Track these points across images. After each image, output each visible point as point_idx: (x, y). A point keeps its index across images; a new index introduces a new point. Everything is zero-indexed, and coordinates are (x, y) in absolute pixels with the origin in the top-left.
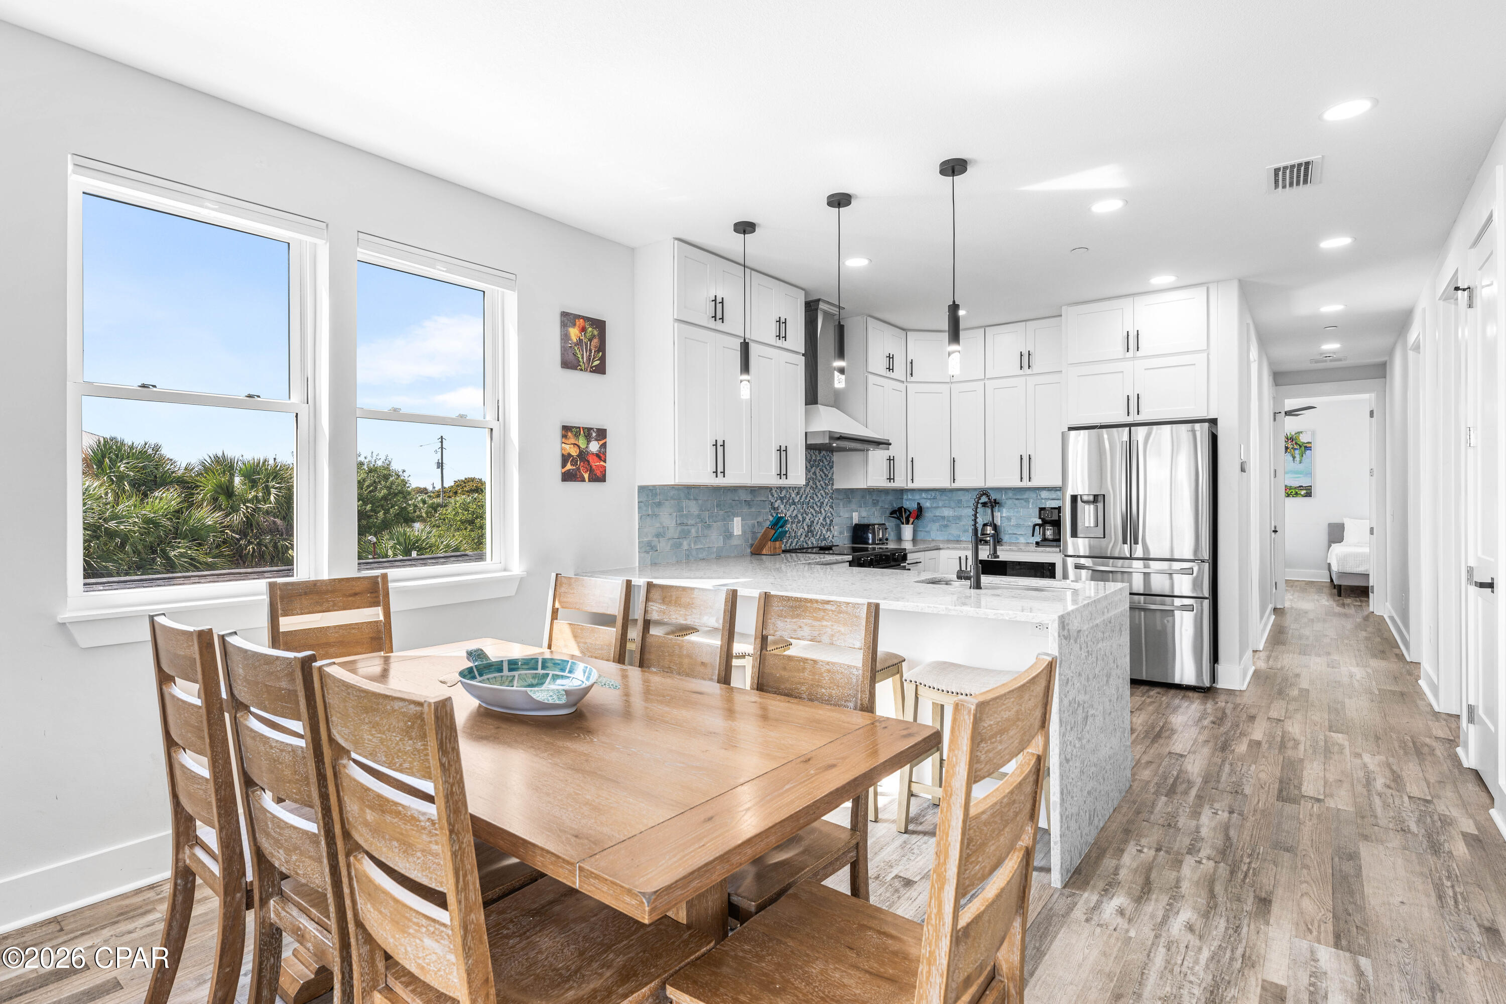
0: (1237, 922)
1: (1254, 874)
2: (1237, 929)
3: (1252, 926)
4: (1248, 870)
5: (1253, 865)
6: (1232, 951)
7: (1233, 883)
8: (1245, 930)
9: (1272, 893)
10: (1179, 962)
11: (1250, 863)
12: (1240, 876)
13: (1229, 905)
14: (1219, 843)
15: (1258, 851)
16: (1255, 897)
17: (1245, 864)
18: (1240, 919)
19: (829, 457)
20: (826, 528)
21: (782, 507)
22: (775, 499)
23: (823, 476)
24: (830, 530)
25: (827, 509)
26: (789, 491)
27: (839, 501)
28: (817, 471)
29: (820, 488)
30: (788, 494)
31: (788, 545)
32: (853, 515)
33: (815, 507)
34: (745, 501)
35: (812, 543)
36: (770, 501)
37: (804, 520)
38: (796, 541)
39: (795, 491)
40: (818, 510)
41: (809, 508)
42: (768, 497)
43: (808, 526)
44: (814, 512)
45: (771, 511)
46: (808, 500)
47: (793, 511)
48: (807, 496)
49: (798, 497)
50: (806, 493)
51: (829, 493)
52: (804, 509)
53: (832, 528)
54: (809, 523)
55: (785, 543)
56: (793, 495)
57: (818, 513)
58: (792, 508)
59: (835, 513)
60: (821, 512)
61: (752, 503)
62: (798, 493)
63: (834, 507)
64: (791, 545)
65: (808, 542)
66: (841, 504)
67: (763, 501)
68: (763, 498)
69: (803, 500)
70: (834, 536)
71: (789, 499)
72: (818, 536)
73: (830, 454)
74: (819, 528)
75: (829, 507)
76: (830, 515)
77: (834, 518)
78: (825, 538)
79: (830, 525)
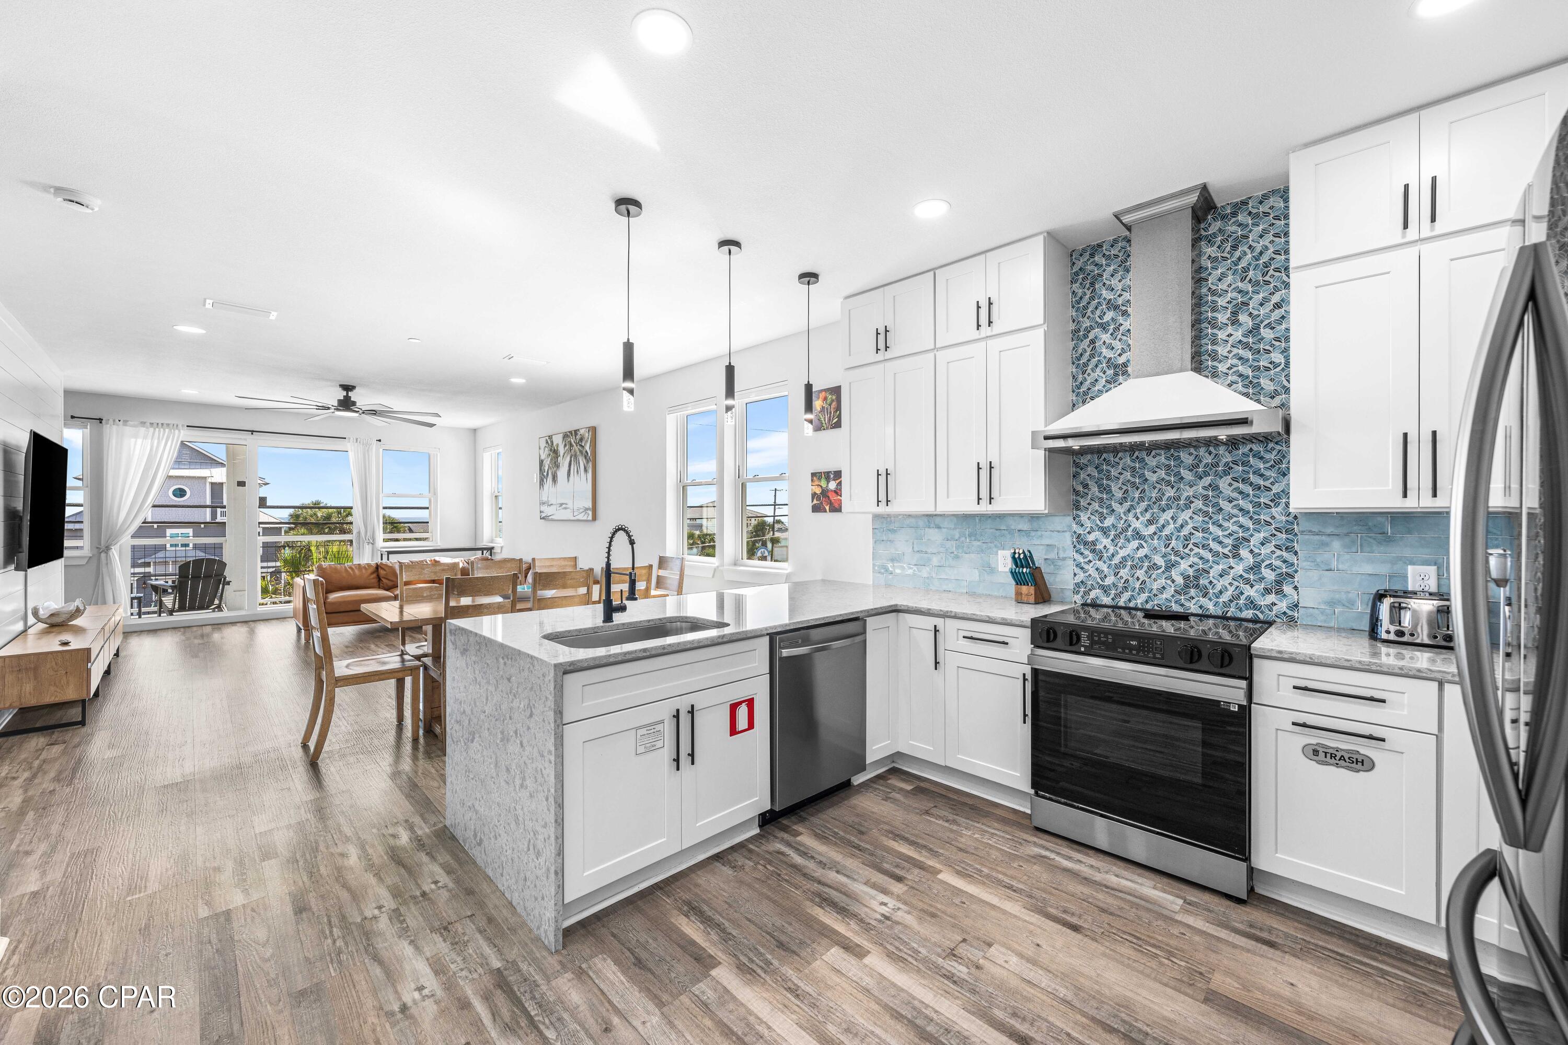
0: (313, 879)
1: (323, 932)
2: (311, 875)
3: (301, 883)
4: (331, 932)
5: (329, 941)
6: (306, 860)
7: (337, 908)
8: (305, 878)
9: (297, 923)
10: (334, 835)
11: (334, 942)
12: (335, 920)
13: (328, 887)
14: (380, 945)
15: (335, 965)
16: (310, 909)
17: (339, 937)
18: (313, 882)
19: (1275, 453)
20: (1260, 587)
21: (1106, 542)
22: (1088, 529)
23: (1249, 490)
24: (1279, 592)
25: (1265, 551)
26: (1124, 518)
27: (1324, 538)
28: (1223, 484)
29: (1235, 511)
30: (1122, 522)
31: (1123, 600)
32: (1406, 570)
33: (1214, 546)
34: (1019, 531)
35: (1201, 607)
36: (1075, 532)
37: (1170, 566)
38: (1144, 596)
39: (1141, 519)
40: (1226, 551)
41: (1191, 546)
42: (1070, 526)
43: (1186, 578)
44: (1208, 555)
45: (1078, 546)
46: (1185, 531)
47: (1138, 549)
48: (1182, 526)
49: (1152, 529)
50: (1180, 522)
51: (1272, 522)
52: (1171, 547)
53: (1287, 589)
54: (1191, 572)
55: (1112, 596)
56: (1136, 524)
57: (1226, 556)
58: (1135, 544)
59: (1306, 560)
60: (1236, 556)
61: (1033, 534)
62: (1150, 522)
63: (1297, 547)
64: (1130, 600)
65: (1187, 604)
66: (1336, 545)
67: (1059, 532)
68: (1059, 528)
69: (1167, 531)
70: (1296, 606)
71: (1125, 530)
72: (1225, 598)
73: (1278, 447)
74: (1231, 584)
75: (1274, 549)
76: (1278, 563)
77: (1296, 571)
78: (1252, 604)
79: (1279, 583)
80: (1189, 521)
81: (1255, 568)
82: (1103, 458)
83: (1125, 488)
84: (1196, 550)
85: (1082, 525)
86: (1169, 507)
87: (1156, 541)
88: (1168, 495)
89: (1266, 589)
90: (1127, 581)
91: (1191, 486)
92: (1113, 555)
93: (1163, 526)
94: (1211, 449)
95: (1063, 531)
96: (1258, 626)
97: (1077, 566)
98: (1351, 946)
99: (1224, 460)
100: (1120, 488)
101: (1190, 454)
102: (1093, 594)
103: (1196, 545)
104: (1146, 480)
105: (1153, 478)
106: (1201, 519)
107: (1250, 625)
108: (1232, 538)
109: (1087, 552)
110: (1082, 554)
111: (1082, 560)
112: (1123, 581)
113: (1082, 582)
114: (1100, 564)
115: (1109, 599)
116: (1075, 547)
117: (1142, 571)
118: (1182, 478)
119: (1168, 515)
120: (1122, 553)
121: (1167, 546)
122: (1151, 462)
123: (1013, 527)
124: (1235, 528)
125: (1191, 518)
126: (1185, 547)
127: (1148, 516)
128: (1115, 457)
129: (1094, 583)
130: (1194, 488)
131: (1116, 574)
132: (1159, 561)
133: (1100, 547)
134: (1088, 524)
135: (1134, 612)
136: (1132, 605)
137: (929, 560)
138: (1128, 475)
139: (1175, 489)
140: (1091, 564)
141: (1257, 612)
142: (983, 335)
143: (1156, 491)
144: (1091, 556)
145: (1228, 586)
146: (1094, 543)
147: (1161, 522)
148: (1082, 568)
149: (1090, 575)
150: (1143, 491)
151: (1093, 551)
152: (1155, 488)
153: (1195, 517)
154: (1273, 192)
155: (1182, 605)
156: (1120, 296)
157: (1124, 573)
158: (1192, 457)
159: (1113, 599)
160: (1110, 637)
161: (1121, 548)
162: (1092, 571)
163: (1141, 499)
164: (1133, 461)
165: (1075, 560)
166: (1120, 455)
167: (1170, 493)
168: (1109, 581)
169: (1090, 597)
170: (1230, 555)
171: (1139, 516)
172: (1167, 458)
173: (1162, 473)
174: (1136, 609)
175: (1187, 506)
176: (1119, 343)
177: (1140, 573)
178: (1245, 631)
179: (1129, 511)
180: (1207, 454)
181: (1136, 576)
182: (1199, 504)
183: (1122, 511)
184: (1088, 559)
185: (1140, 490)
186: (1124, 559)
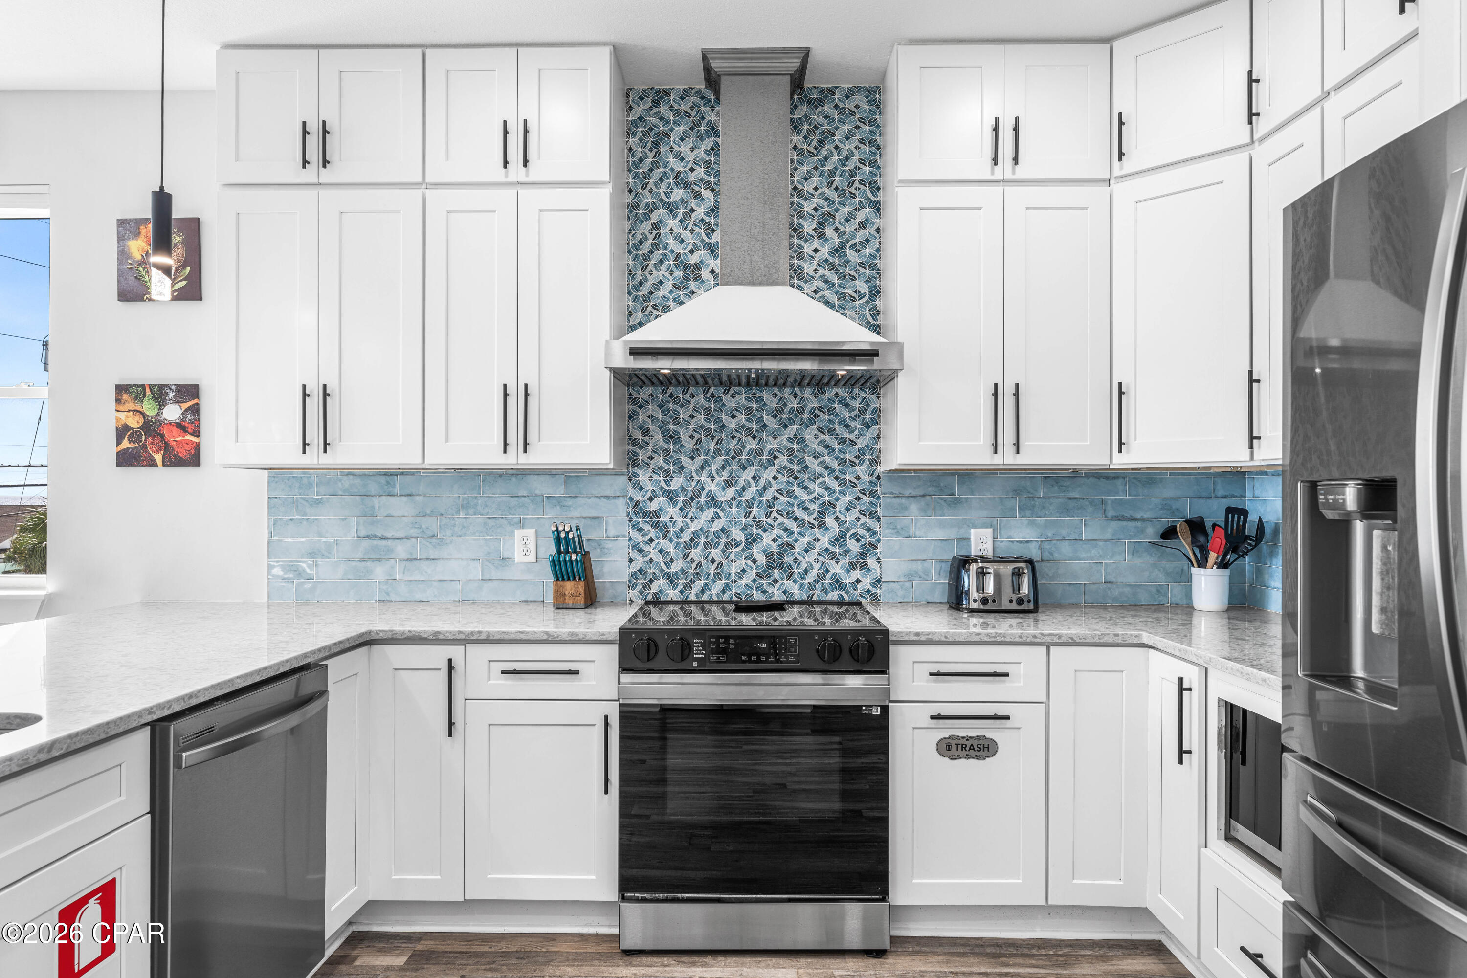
19: (859, 400)
20: (845, 561)
21: (673, 511)
22: (649, 494)
23: (834, 444)
24: (864, 566)
25: (850, 517)
26: (696, 477)
27: (903, 500)
28: (809, 434)
29: (821, 470)
30: (694, 483)
31: (694, 591)
32: (970, 533)
33: (799, 513)
34: (548, 497)
35: (785, 592)
36: (631, 499)
37: (752, 541)
38: (720, 584)
39: (718, 479)
40: (811, 519)
41: (774, 514)
42: (624, 490)
43: (769, 555)
44: (792, 525)
45: (635, 519)
46: (768, 496)
47: (713, 520)
48: (765, 488)
49: (731, 492)
50: (762, 483)
51: (857, 482)
52: (752, 516)
53: (871, 562)
54: (774, 548)
55: (680, 587)
56: (712, 487)
57: (812, 526)
58: (709, 513)
59: (888, 528)
60: (822, 525)
61: (570, 502)
62: (728, 484)
63: (880, 513)
64: (703, 592)
65: (770, 590)
66: (914, 508)
67: (608, 498)
68: (608, 493)
69: (747, 496)
70: (879, 581)
71: (697, 495)
72: (811, 578)
73: (863, 394)
74: (816, 561)
75: (858, 515)
76: (862, 532)
77: (879, 541)
78: (838, 584)
79: (863, 555)
80: (773, 482)
81: (840, 540)
82: (669, 393)
83: (697, 436)
84: (780, 519)
85: (641, 488)
86: (750, 463)
87: (734, 509)
88: (749, 447)
89: (851, 564)
90: (699, 565)
91: (775, 437)
92: (682, 530)
93: (744, 489)
94: (797, 390)
95: (615, 498)
96: (845, 608)
97: (633, 547)
98: (986, 960)
99: (810, 406)
100: (692, 437)
101: (774, 395)
102: (655, 587)
103: (779, 512)
104: (723, 426)
105: (732, 424)
106: (785, 479)
107: (835, 609)
108: (818, 503)
109: (647, 527)
110: (640, 530)
111: (640, 539)
112: (694, 566)
113: (640, 571)
114: (665, 544)
115: (677, 592)
116: (631, 520)
117: (718, 551)
118: (765, 426)
119: (747, 475)
120: (694, 526)
121: (747, 515)
122: (730, 402)
123: (538, 492)
124: (821, 491)
125: (775, 478)
126: (768, 515)
127: (725, 475)
128: (685, 392)
129: (657, 571)
130: (779, 439)
131: (685, 557)
132: (738, 534)
133: (664, 519)
134: (649, 487)
135: (707, 607)
136: (705, 597)
137: (390, 550)
138: (701, 419)
139: (757, 440)
140: (653, 545)
141: (843, 593)
142: (512, 178)
143: (735, 441)
144: (652, 533)
145: (814, 563)
146: (656, 514)
147: (741, 483)
148: (640, 551)
149: (651, 560)
150: (720, 441)
151: (656, 525)
152: (733, 437)
153: (780, 476)
154: (860, 88)
155: (764, 592)
156: (692, 170)
157: (696, 554)
158: (776, 400)
159: (681, 592)
160: (732, 641)
161: (692, 519)
162: (654, 555)
163: (717, 452)
164: (707, 400)
165: (630, 539)
166: (692, 390)
167: (751, 445)
168: (675, 567)
169: (652, 591)
170: (816, 523)
171: (715, 475)
172: (748, 399)
173: (742, 418)
174: (711, 602)
175: (771, 463)
176: (690, 235)
177: (716, 553)
178: (831, 617)
179: (702, 468)
180: (791, 397)
181: (710, 558)
182: (782, 460)
183: (693, 468)
184: (648, 538)
185: (715, 440)
186: (696, 535)
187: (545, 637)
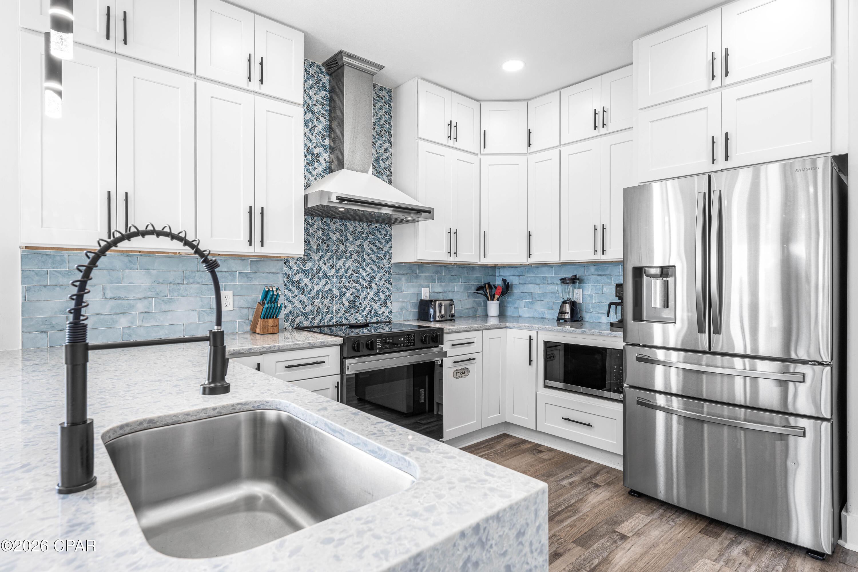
19: (384, 230)
20: (379, 304)
21: (306, 280)
22: (295, 272)
23: (375, 249)
24: (386, 305)
25: (381, 283)
26: (318, 263)
27: (400, 276)
28: (366, 244)
29: (370, 261)
30: (316, 266)
31: (316, 322)
32: (422, 290)
33: (362, 281)
34: (240, 273)
35: (356, 319)
36: (286, 274)
37: (342, 295)
38: (329, 317)
39: (327, 264)
40: (366, 284)
41: (352, 282)
42: (282, 269)
43: (349, 302)
44: (359, 287)
45: (288, 285)
46: (349, 273)
47: (325, 285)
48: (348, 269)
49: (333, 271)
50: (347, 267)
51: (384, 267)
52: (342, 283)
53: (388, 303)
54: (352, 298)
55: (310, 320)
56: (325, 268)
57: (367, 287)
58: (323, 281)
59: (394, 288)
60: (370, 287)
61: (252, 275)
62: (332, 267)
63: (392, 281)
64: (320, 321)
65: (350, 318)
66: (403, 279)
67: (273, 273)
68: (274, 271)
69: (340, 273)
70: (391, 312)
71: (318, 272)
72: (366, 312)
73: (386, 227)
74: (368, 303)
75: (384, 282)
76: (385, 290)
77: (391, 294)
78: (376, 314)
79: (386, 300)
80: (351, 266)
81: (377, 294)
83: (318, 242)
84: (354, 284)
85: (291, 268)
86: (341, 257)
87: (335, 279)
88: (341, 249)
89: (381, 304)
90: (319, 308)
91: (352, 245)
92: (311, 290)
93: (339, 269)
94: (361, 223)
95: (277, 273)
96: (379, 324)
97: (287, 300)
99: (366, 231)
100: (316, 243)
101: (352, 225)
102: (297, 321)
103: (354, 281)
104: (330, 238)
105: (333, 237)
106: (356, 265)
107: (375, 325)
108: (369, 276)
109: (294, 289)
110: (290, 290)
111: (290, 295)
112: (316, 308)
113: (290, 312)
114: (302, 297)
115: (308, 322)
116: (285, 285)
117: (328, 300)
118: (348, 239)
119: (340, 263)
120: (316, 288)
121: (340, 282)
122: (333, 226)
123: (234, 269)
124: (370, 271)
125: (352, 264)
126: (349, 282)
127: (331, 262)
128: (312, 219)
129: (299, 312)
130: (354, 245)
131: (312, 304)
132: (336, 292)
133: (302, 284)
134: (295, 268)
136: (321, 324)
138: (319, 233)
139: (344, 245)
140: (297, 298)
141: (378, 318)
143: (335, 246)
144: (296, 292)
145: (367, 305)
146: (298, 282)
147: (338, 266)
148: (290, 301)
149: (296, 306)
150: (328, 246)
151: (298, 288)
152: (334, 244)
153: (354, 264)
154: (385, 88)
155: (348, 319)
156: (315, 105)
157: (317, 302)
158: (352, 227)
159: (311, 322)
160: (391, 338)
161: (316, 285)
162: (297, 303)
163: (327, 251)
164: (323, 224)
165: (285, 296)
166: (315, 218)
167: (342, 248)
168: (308, 309)
169: (296, 323)
170: (368, 286)
171: (326, 262)
172: (341, 225)
173: (338, 234)
174: (324, 326)
175: (350, 257)
176: (314, 139)
177: (326, 301)
178: (374, 329)
179: (321, 258)
180: (359, 226)
181: (324, 304)
182: (355, 256)
183: (316, 258)
184: (294, 294)
185: (326, 245)
186: (318, 292)
187: (309, 345)
